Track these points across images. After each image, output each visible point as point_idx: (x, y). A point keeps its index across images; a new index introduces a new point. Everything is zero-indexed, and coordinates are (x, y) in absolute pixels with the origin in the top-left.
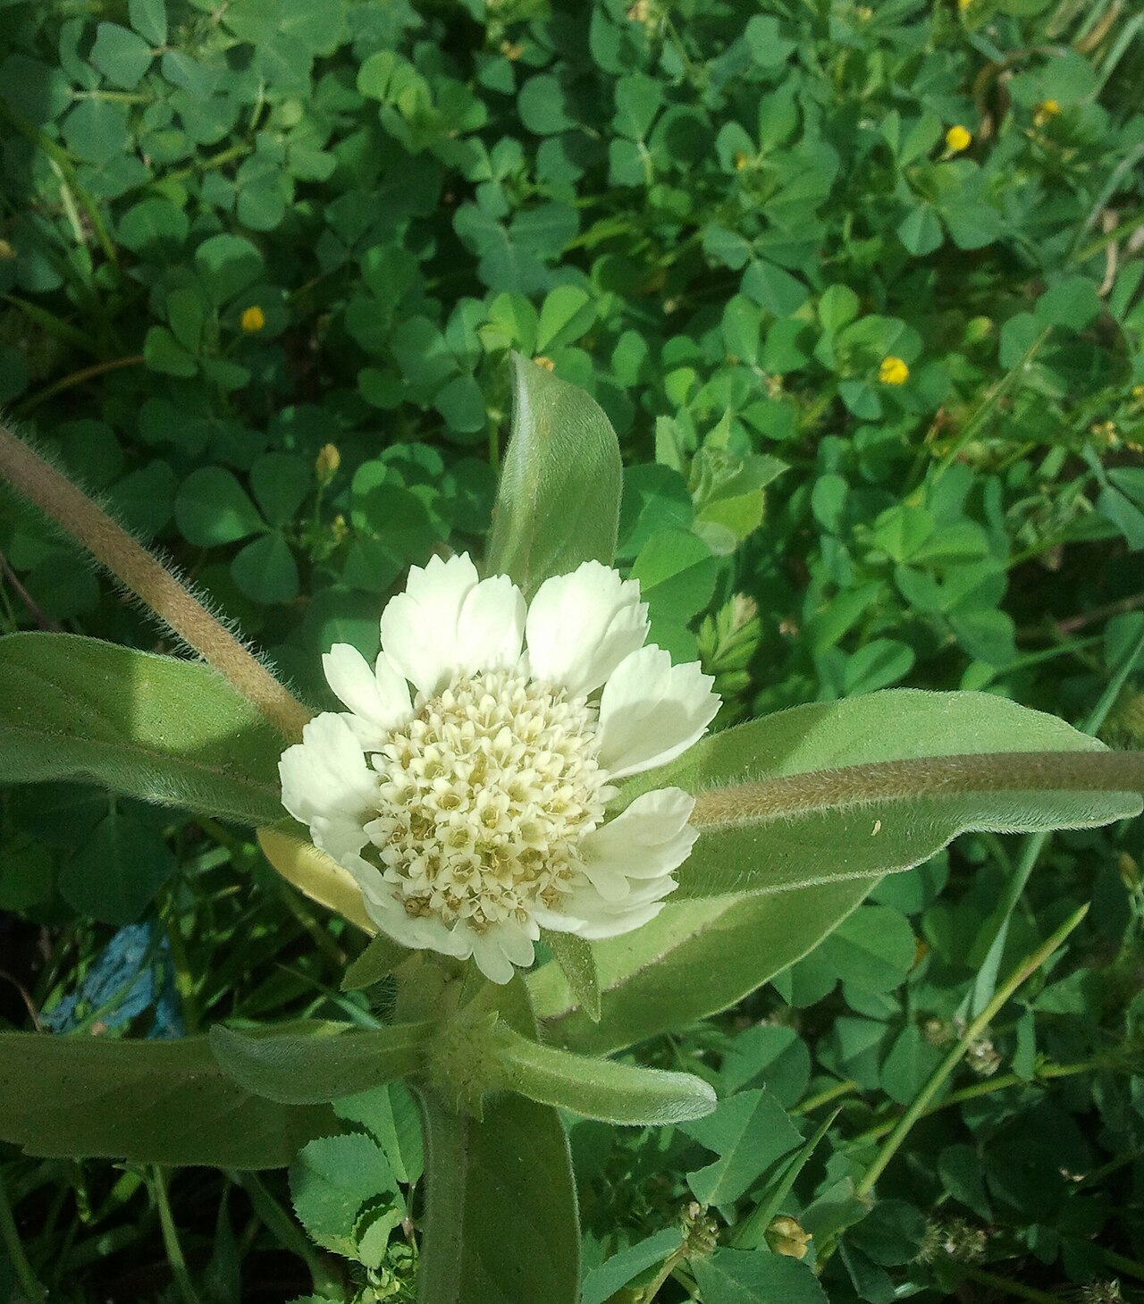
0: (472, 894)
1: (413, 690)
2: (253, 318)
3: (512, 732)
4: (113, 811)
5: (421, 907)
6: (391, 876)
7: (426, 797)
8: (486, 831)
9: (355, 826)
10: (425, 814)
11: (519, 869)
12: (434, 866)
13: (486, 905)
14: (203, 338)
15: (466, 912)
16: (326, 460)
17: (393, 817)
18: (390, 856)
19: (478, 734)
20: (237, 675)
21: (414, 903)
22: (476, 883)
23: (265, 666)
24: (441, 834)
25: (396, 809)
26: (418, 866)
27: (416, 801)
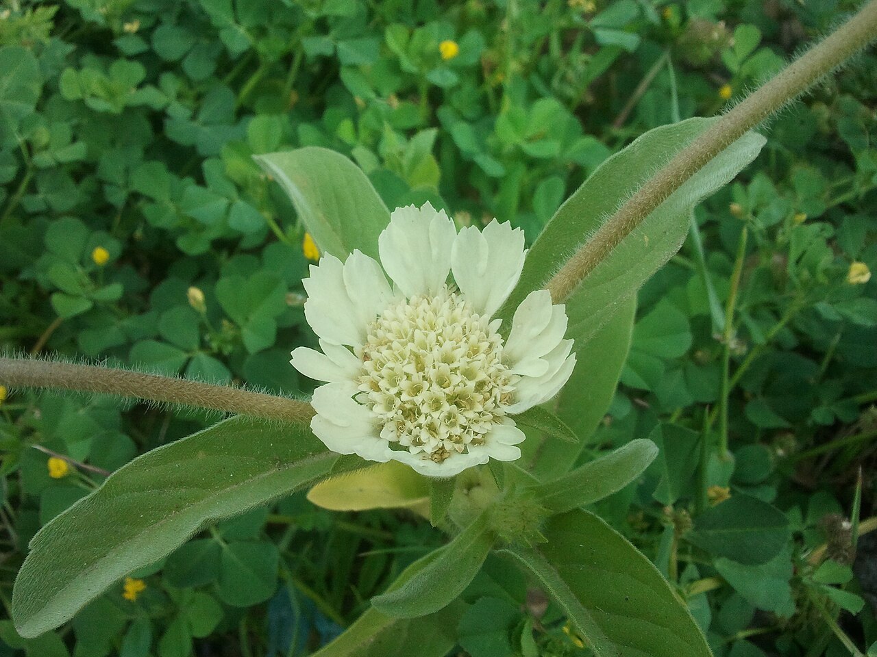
0: (464, 428)
1: (350, 349)
2: (100, 255)
3: (421, 330)
4: (223, 544)
5: (441, 455)
6: (414, 450)
7: (402, 396)
8: (447, 390)
9: (374, 440)
10: (408, 406)
11: (480, 397)
12: (432, 429)
13: (476, 428)
14: (83, 285)
15: (468, 439)
16: (195, 299)
17: (391, 420)
18: (405, 440)
19: (404, 345)
20: (251, 407)
21: (436, 456)
22: (462, 420)
23: (262, 392)
24: (424, 409)
25: (391, 414)
26: (424, 435)
27: (398, 402)
